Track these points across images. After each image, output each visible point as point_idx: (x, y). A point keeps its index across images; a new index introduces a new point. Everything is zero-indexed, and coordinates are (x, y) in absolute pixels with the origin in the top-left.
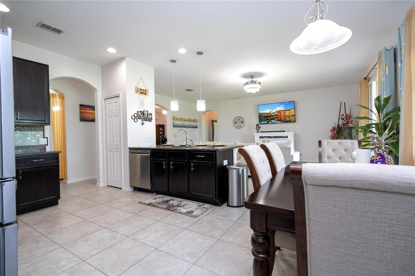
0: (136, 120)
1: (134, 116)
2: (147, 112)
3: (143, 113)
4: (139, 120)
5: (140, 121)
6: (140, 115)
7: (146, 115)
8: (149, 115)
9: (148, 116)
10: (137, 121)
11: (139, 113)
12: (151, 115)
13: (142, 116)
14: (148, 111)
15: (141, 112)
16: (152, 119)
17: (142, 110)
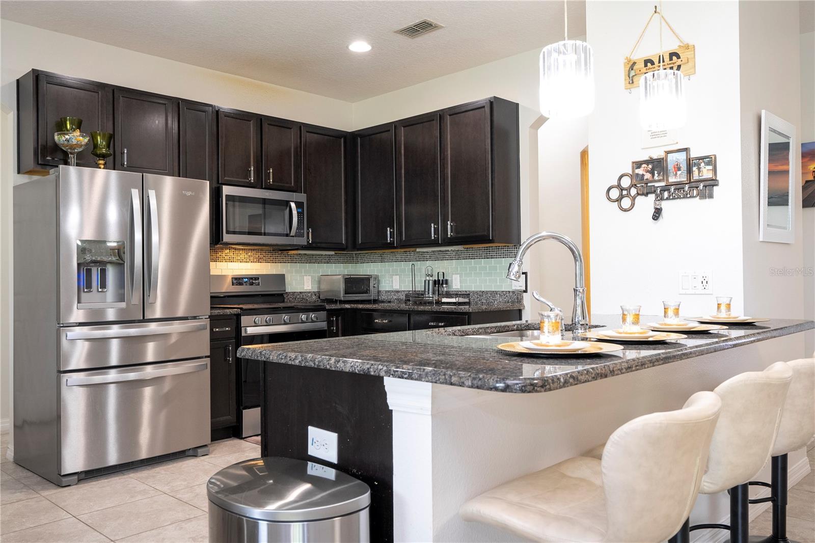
0: (626, 202)
1: (619, 186)
2: (682, 157)
3: (658, 165)
4: (639, 199)
5: (647, 203)
6: (648, 176)
7: (679, 169)
8: (698, 166)
9: (689, 171)
10: (633, 205)
11: (640, 171)
12: (711, 161)
13: (656, 177)
14: (686, 150)
15: (650, 161)
16: (712, 183)
17: (657, 154)
